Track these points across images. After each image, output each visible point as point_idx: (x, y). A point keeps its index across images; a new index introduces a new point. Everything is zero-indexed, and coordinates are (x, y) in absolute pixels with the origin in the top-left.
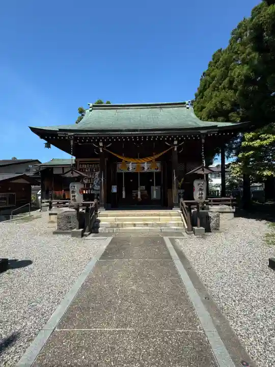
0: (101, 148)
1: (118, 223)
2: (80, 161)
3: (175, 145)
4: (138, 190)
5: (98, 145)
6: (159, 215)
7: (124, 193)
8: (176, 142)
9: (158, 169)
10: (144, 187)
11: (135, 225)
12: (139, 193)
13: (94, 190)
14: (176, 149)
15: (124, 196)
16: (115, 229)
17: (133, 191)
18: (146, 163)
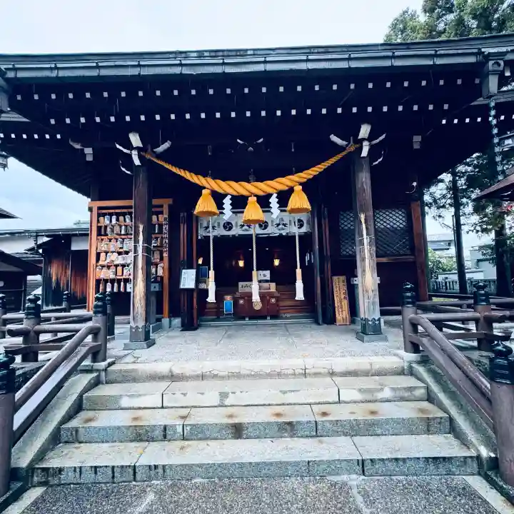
0: (133, 152)
2: (100, 208)
3: (364, 139)
4: (251, 280)
5: (128, 144)
6: (331, 372)
7: (211, 287)
8: (365, 131)
9: (302, 227)
10: (268, 273)
11: (238, 430)
12: (255, 288)
14: (365, 153)
15: (211, 299)
17: (241, 284)
18: (275, 195)
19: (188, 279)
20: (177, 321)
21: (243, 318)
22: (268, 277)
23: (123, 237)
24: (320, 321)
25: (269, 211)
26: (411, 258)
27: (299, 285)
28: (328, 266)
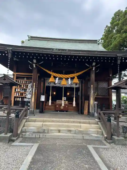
0: (34, 64)
1: (44, 128)
2: (17, 75)
3: (94, 66)
4: (62, 100)
5: (32, 62)
6: (80, 123)
7: (50, 101)
8: (94, 64)
10: (65, 98)
11: (59, 131)
12: (63, 102)
13: (26, 98)
14: (94, 69)
15: (50, 104)
16: (41, 135)
17: (57, 101)
18: (70, 78)
19: (43, 98)
20: (38, 111)
21: (57, 111)
23: (24, 84)
24: (80, 113)
25: (68, 80)
26: (108, 97)
27: (74, 102)
28: (83, 97)
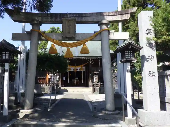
3: (91, 61)
4: (74, 79)
7: (69, 80)
8: (91, 60)
9: (84, 70)
12: (75, 81)
14: (91, 63)
15: (69, 82)
19: (64, 79)
22: (78, 79)
27: (83, 81)
